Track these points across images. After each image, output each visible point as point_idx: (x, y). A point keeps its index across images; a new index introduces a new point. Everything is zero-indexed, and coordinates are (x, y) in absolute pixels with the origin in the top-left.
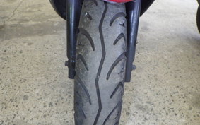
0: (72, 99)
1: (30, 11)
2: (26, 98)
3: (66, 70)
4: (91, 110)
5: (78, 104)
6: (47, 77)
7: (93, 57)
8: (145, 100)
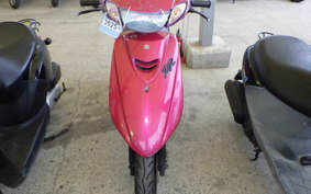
0: (133, 183)
1: (89, 104)
2: (103, 186)
3: (129, 171)
4: (141, 192)
5: (136, 190)
6: (113, 170)
7: (141, 172)
8: (181, 184)
